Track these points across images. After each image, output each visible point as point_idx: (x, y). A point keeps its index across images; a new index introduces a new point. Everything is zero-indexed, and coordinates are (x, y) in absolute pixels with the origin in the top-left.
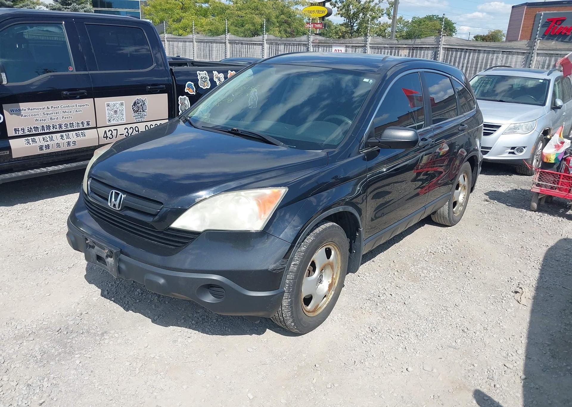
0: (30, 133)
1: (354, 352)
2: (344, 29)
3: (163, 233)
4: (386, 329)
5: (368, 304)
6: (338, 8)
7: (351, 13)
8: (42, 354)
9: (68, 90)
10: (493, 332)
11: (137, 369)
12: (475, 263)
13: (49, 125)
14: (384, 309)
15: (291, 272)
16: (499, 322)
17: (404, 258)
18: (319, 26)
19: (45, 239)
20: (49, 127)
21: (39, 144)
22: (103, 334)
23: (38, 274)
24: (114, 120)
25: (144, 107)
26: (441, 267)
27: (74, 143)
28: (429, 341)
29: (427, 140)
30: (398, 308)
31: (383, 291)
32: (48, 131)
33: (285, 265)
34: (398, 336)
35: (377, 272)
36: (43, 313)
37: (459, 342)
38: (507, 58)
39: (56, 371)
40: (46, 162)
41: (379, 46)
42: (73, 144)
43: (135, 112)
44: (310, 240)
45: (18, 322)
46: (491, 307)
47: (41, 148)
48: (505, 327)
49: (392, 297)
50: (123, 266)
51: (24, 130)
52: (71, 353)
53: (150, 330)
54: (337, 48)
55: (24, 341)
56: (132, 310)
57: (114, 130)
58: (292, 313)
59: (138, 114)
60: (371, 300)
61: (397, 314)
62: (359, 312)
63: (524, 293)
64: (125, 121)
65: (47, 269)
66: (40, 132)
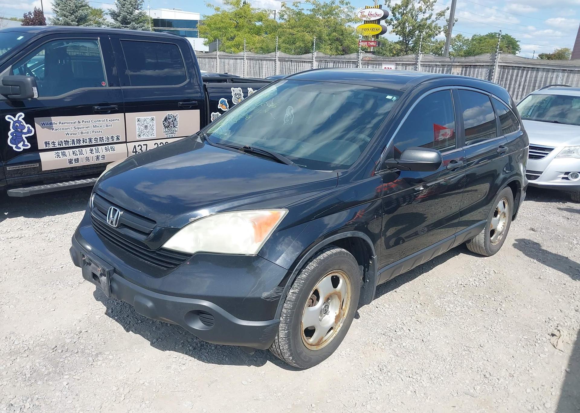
0: (60, 147)
1: (357, 392)
2: (398, 47)
3: (156, 253)
4: (397, 368)
5: (382, 339)
6: (393, 25)
7: (407, 31)
8: (32, 372)
9: (100, 105)
10: (520, 380)
11: (123, 395)
12: (510, 299)
13: (79, 139)
14: (399, 346)
15: (289, 301)
16: (528, 368)
17: (431, 289)
18: (373, 44)
19: (64, 252)
20: (79, 141)
21: (68, 157)
22: (97, 355)
23: (49, 288)
24: (144, 135)
25: (175, 123)
26: (470, 301)
27: (103, 157)
28: (443, 385)
29: (457, 162)
30: (415, 346)
31: (400, 326)
32: (78, 145)
33: (281, 294)
34: (409, 377)
35: (398, 304)
36: (43, 329)
37: (478, 389)
38: (568, 76)
39: (42, 391)
40: (75, 175)
41: (431, 64)
42: (102, 159)
43: (166, 127)
44: (313, 267)
45: (17, 337)
46: (522, 350)
47: (70, 162)
48: (534, 375)
49: (410, 333)
50: (115, 286)
51: (55, 143)
52: (61, 374)
53: (145, 354)
54: (387, 66)
55: (18, 358)
56: (132, 331)
57: (144, 145)
58: (290, 346)
59: (169, 129)
60: (386, 334)
61: (412, 352)
62: (370, 348)
63: (562, 336)
64: (155, 136)
65: (58, 283)
66: (70, 146)
